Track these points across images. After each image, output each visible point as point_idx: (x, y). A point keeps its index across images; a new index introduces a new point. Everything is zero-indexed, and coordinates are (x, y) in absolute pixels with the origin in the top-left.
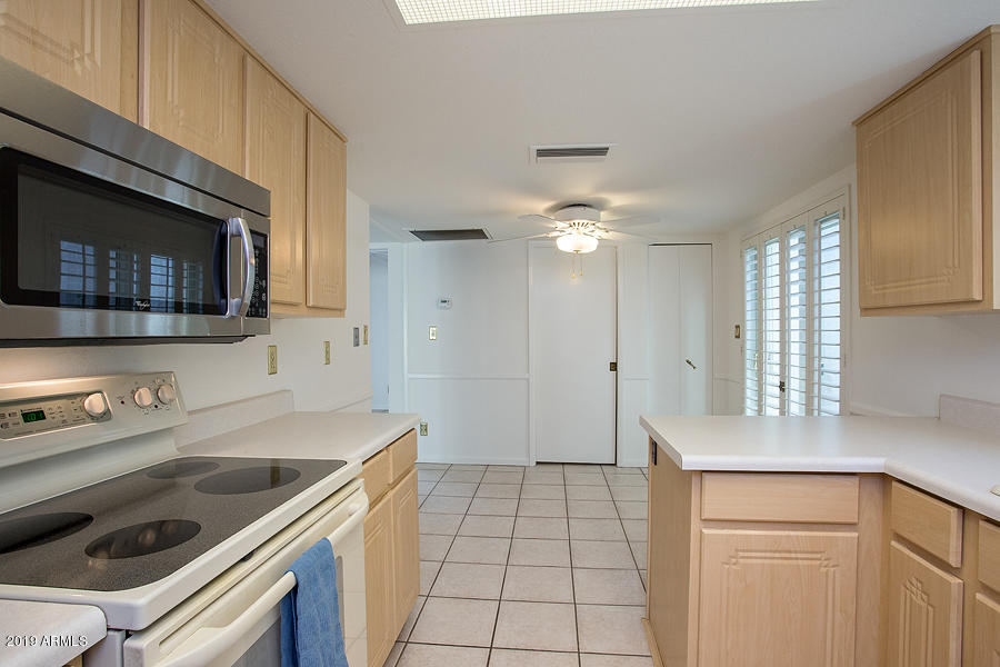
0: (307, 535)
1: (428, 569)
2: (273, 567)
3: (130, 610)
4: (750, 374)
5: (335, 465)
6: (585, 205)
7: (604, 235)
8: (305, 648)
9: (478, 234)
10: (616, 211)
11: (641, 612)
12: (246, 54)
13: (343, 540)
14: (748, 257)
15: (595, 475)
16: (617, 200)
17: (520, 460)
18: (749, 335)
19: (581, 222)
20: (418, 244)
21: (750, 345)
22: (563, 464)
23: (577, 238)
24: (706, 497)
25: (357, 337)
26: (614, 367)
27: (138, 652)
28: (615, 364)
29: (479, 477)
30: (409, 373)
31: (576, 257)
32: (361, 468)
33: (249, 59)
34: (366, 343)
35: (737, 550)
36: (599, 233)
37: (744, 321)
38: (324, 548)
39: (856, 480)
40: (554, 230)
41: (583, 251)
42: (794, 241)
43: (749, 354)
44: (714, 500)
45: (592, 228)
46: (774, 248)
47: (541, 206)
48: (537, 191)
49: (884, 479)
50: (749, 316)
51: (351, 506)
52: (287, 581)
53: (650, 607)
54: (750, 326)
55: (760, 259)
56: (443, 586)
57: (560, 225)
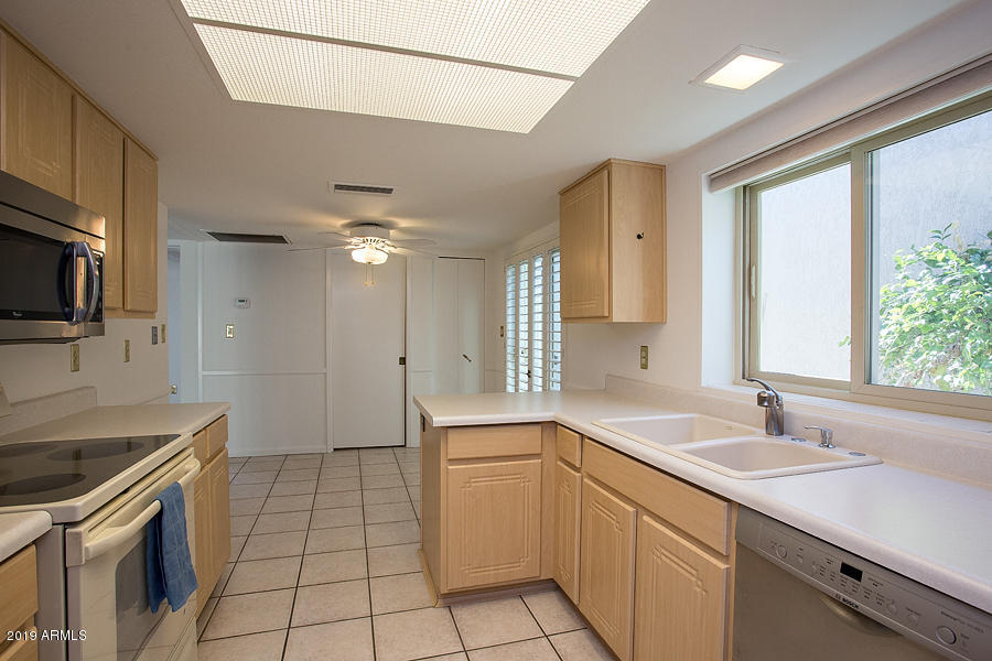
0: (163, 480)
1: (236, 543)
2: (145, 497)
3: (73, 509)
4: (510, 365)
5: (168, 439)
6: (377, 225)
7: (393, 250)
8: (167, 553)
9: (280, 239)
10: (404, 231)
11: (418, 546)
12: (76, 95)
13: (188, 485)
14: (509, 273)
15: (388, 455)
16: (404, 223)
17: (319, 448)
18: (510, 334)
19: (373, 239)
20: (215, 243)
21: (510, 342)
22: (358, 448)
23: (369, 252)
24: (449, 446)
25: (155, 336)
26: (403, 361)
27: (79, 535)
28: (405, 358)
29: (278, 466)
30: (203, 370)
31: (369, 266)
32: (192, 440)
33: (79, 100)
34: (164, 341)
35: (470, 478)
36: (387, 249)
37: (505, 322)
38: (176, 488)
39: (539, 427)
40: (350, 244)
41: (375, 263)
42: (538, 263)
43: (510, 350)
44: (456, 446)
45: (382, 244)
46: (524, 268)
47: (339, 222)
48: (335, 211)
49: (553, 425)
50: (510, 319)
51: (187, 467)
52: (156, 506)
53: (423, 542)
54: (510, 327)
55: (517, 274)
56: (249, 552)
57: (354, 240)
